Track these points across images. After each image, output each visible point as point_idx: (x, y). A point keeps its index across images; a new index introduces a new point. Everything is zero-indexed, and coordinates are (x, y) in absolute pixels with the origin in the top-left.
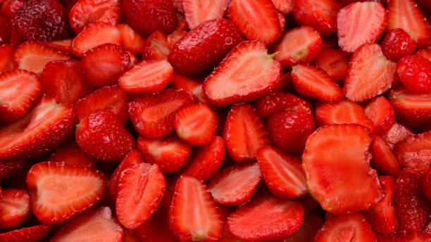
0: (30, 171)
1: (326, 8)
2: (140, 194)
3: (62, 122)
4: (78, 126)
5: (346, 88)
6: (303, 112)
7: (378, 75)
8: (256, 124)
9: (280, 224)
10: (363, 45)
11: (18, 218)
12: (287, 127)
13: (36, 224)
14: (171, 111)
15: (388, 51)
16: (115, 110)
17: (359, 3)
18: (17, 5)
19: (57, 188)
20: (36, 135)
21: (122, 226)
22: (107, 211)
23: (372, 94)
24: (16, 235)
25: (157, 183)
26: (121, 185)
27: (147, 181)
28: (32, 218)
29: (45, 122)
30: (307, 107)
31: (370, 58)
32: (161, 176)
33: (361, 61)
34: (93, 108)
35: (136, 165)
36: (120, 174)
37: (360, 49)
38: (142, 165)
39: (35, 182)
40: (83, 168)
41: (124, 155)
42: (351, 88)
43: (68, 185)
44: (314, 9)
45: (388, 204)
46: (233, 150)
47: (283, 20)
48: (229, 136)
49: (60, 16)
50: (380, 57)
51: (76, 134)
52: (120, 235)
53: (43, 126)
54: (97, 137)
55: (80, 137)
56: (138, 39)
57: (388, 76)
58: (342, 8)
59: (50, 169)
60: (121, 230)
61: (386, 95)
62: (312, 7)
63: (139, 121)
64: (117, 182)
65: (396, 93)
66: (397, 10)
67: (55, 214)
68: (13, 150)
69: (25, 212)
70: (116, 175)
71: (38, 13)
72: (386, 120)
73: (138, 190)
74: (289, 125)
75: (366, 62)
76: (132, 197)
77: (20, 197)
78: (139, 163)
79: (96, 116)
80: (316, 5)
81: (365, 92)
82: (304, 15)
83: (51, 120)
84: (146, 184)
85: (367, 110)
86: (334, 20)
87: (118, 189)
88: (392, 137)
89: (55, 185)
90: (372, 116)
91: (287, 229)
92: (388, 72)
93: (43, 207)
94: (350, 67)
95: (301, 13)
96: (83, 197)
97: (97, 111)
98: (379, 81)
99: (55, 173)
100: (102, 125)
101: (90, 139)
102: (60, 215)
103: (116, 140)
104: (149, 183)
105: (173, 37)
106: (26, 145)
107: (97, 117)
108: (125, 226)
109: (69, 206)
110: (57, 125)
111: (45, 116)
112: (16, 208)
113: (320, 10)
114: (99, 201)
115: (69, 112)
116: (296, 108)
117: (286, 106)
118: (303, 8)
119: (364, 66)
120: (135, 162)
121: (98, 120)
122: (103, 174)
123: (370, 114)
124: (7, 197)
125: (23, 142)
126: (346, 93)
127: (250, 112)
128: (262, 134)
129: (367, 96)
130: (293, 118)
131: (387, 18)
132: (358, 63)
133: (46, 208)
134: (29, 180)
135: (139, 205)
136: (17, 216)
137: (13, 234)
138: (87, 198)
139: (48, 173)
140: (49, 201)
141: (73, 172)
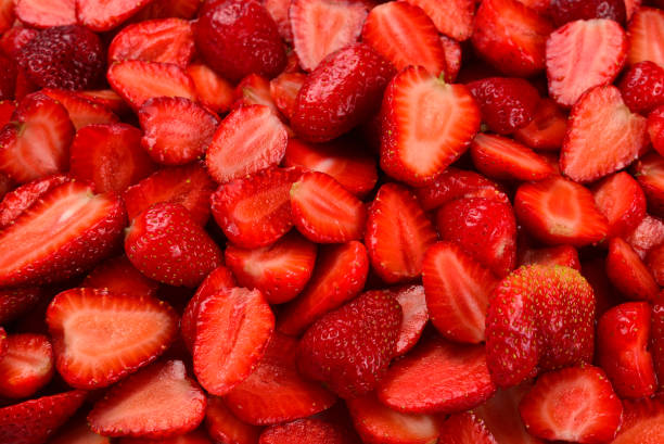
0: (53, 304)
1: (527, 31)
2: (233, 338)
3: (103, 225)
4: (128, 230)
5: (564, 159)
6: (496, 199)
7: (617, 138)
8: (419, 221)
9: (464, 383)
10: (591, 90)
11: (33, 380)
12: (469, 224)
13: (64, 391)
14: (281, 203)
15: (631, 98)
16: (188, 203)
17: (580, 23)
18: (26, 37)
19: (95, 331)
20: (60, 245)
21: (204, 392)
22: (178, 368)
23: (607, 169)
24: (32, 408)
25: (259, 320)
26: (200, 323)
27: (244, 317)
28: (56, 380)
29: (76, 225)
30: (501, 191)
31: (604, 110)
32: (266, 310)
33: (588, 114)
34: (152, 200)
35: (225, 291)
36: (199, 306)
37: (585, 96)
38: (234, 290)
39: (61, 321)
40: (138, 298)
41: (205, 276)
42: (572, 158)
43: (114, 325)
44: (507, 33)
45: (642, 349)
46: (382, 264)
47: (457, 52)
48: (374, 241)
49: (95, 51)
50: (620, 108)
51: (126, 244)
52: (201, 406)
53: (72, 231)
54: (160, 247)
55: (132, 248)
56: (224, 86)
57: (633, 138)
58: (552, 31)
59: (84, 300)
60: (202, 397)
61: (631, 170)
62: (503, 29)
63: (230, 222)
64: (195, 319)
65: (646, 167)
66: (644, 32)
67: (95, 373)
68: (24, 271)
69: (45, 371)
70: (192, 308)
71: (60, 46)
72: (630, 211)
73: (230, 333)
74: (472, 220)
75: (596, 117)
76: (219, 344)
77: (37, 346)
78: (229, 287)
79: (157, 213)
80: (512, 26)
81: (595, 165)
82: (492, 43)
83: (85, 221)
84: (241, 322)
85: (600, 195)
86: (541, 49)
87: (195, 331)
88: (642, 238)
89: (94, 326)
90: (608, 206)
91: (475, 390)
92: (632, 132)
93: (75, 362)
94: (570, 125)
95: (486, 40)
96: (138, 345)
97: (159, 205)
98: (619, 147)
99: (92, 306)
100: (167, 227)
101: (149, 251)
102: (102, 376)
103: (191, 250)
104: (247, 321)
105: (278, 83)
106: (45, 263)
107: (160, 215)
108: (210, 390)
109: (117, 361)
110: (96, 230)
111: (75, 215)
112: (30, 365)
113: (517, 34)
114: (165, 352)
115: (114, 208)
116: (482, 194)
117: (467, 191)
118: (489, 32)
119: (593, 123)
120: (222, 286)
121: (161, 220)
122: (170, 308)
123: (605, 203)
124: (16, 348)
125: (40, 257)
126: (564, 167)
127: (407, 202)
128: (428, 237)
129: (599, 172)
130: (479, 210)
131: (628, 45)
132: (583, 117)
133: (80, 364)
134: (51, 318)
135: (232, 356)
136: (32, 377)
137: (26, 407)
138: (145, 346)
139: (81, 306)
140: (85, 352)
141: (121, 304)
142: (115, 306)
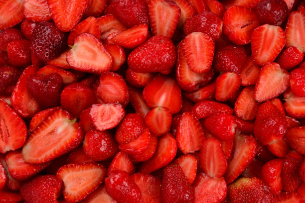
19: (75, 180)
39: (62, 178)
42: (258, 93)
43: (82, 177)
59: (69, 170)
62: (234, 28)
67: (77, 198)
75: (269, 75)
80: (237, 25)
92: (284, 81)
93: (69, 194)
96: (91, 183)
99: (73, 171)
102: (79, 198)
109: (84, 191)
122: (102, 166)
125: (51, 155)
132: (264, 77)
133: (71, 195)
138: (94, 183)
139: (69, 172)
140: (71, 190)
141: (83, 168)
142: (81, 169)
